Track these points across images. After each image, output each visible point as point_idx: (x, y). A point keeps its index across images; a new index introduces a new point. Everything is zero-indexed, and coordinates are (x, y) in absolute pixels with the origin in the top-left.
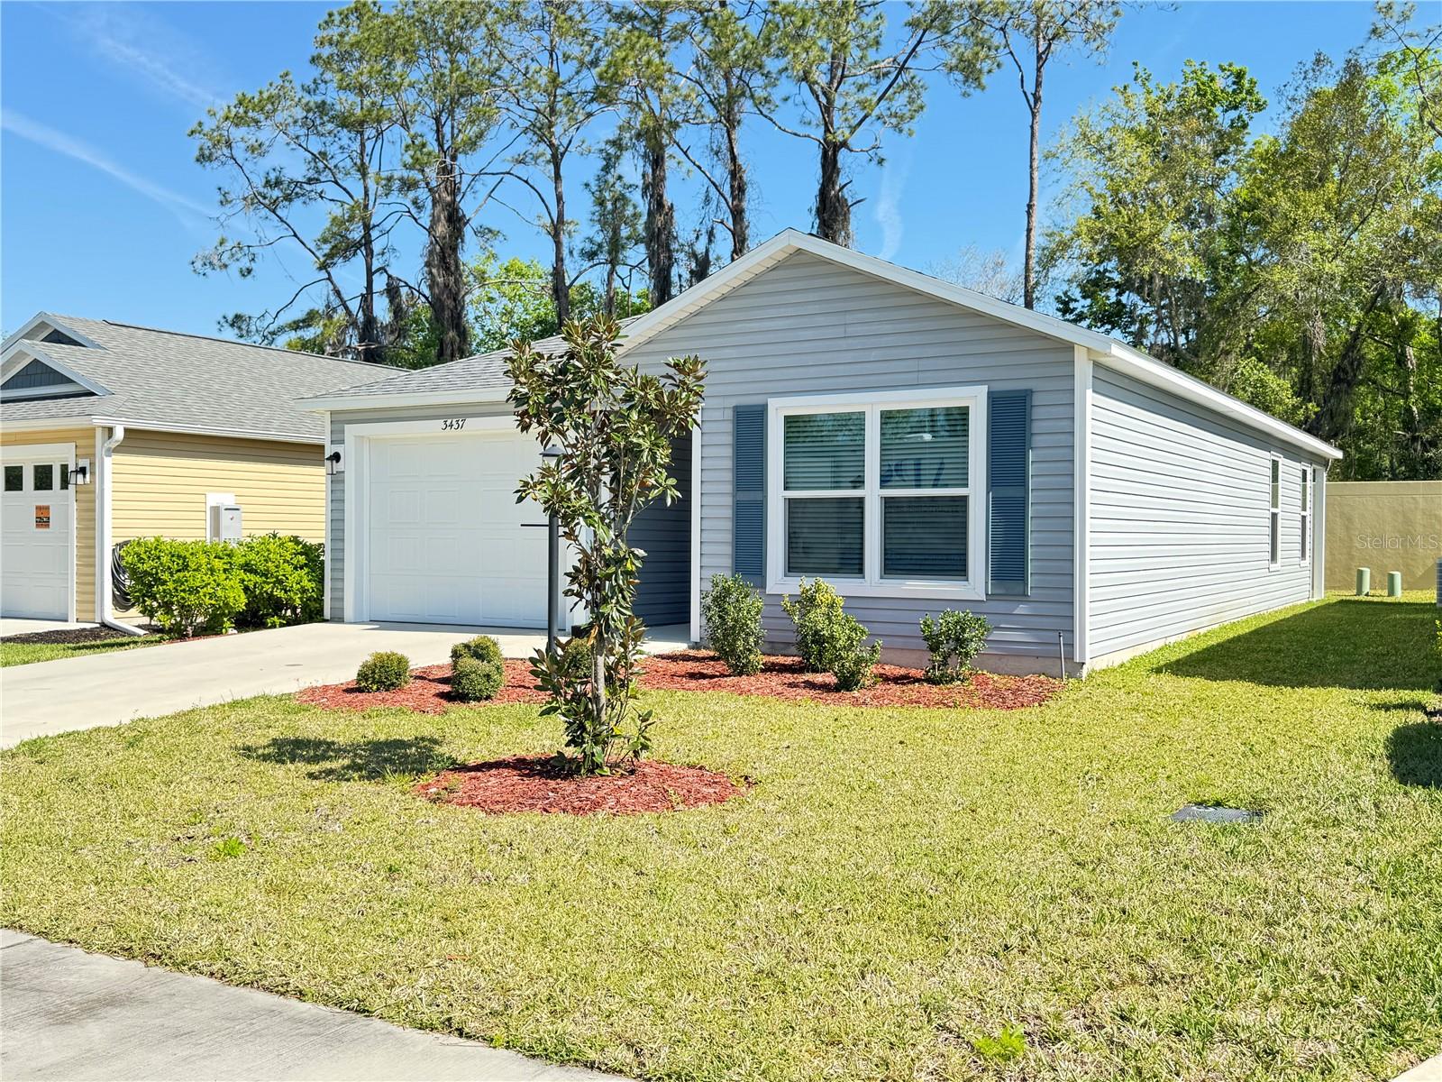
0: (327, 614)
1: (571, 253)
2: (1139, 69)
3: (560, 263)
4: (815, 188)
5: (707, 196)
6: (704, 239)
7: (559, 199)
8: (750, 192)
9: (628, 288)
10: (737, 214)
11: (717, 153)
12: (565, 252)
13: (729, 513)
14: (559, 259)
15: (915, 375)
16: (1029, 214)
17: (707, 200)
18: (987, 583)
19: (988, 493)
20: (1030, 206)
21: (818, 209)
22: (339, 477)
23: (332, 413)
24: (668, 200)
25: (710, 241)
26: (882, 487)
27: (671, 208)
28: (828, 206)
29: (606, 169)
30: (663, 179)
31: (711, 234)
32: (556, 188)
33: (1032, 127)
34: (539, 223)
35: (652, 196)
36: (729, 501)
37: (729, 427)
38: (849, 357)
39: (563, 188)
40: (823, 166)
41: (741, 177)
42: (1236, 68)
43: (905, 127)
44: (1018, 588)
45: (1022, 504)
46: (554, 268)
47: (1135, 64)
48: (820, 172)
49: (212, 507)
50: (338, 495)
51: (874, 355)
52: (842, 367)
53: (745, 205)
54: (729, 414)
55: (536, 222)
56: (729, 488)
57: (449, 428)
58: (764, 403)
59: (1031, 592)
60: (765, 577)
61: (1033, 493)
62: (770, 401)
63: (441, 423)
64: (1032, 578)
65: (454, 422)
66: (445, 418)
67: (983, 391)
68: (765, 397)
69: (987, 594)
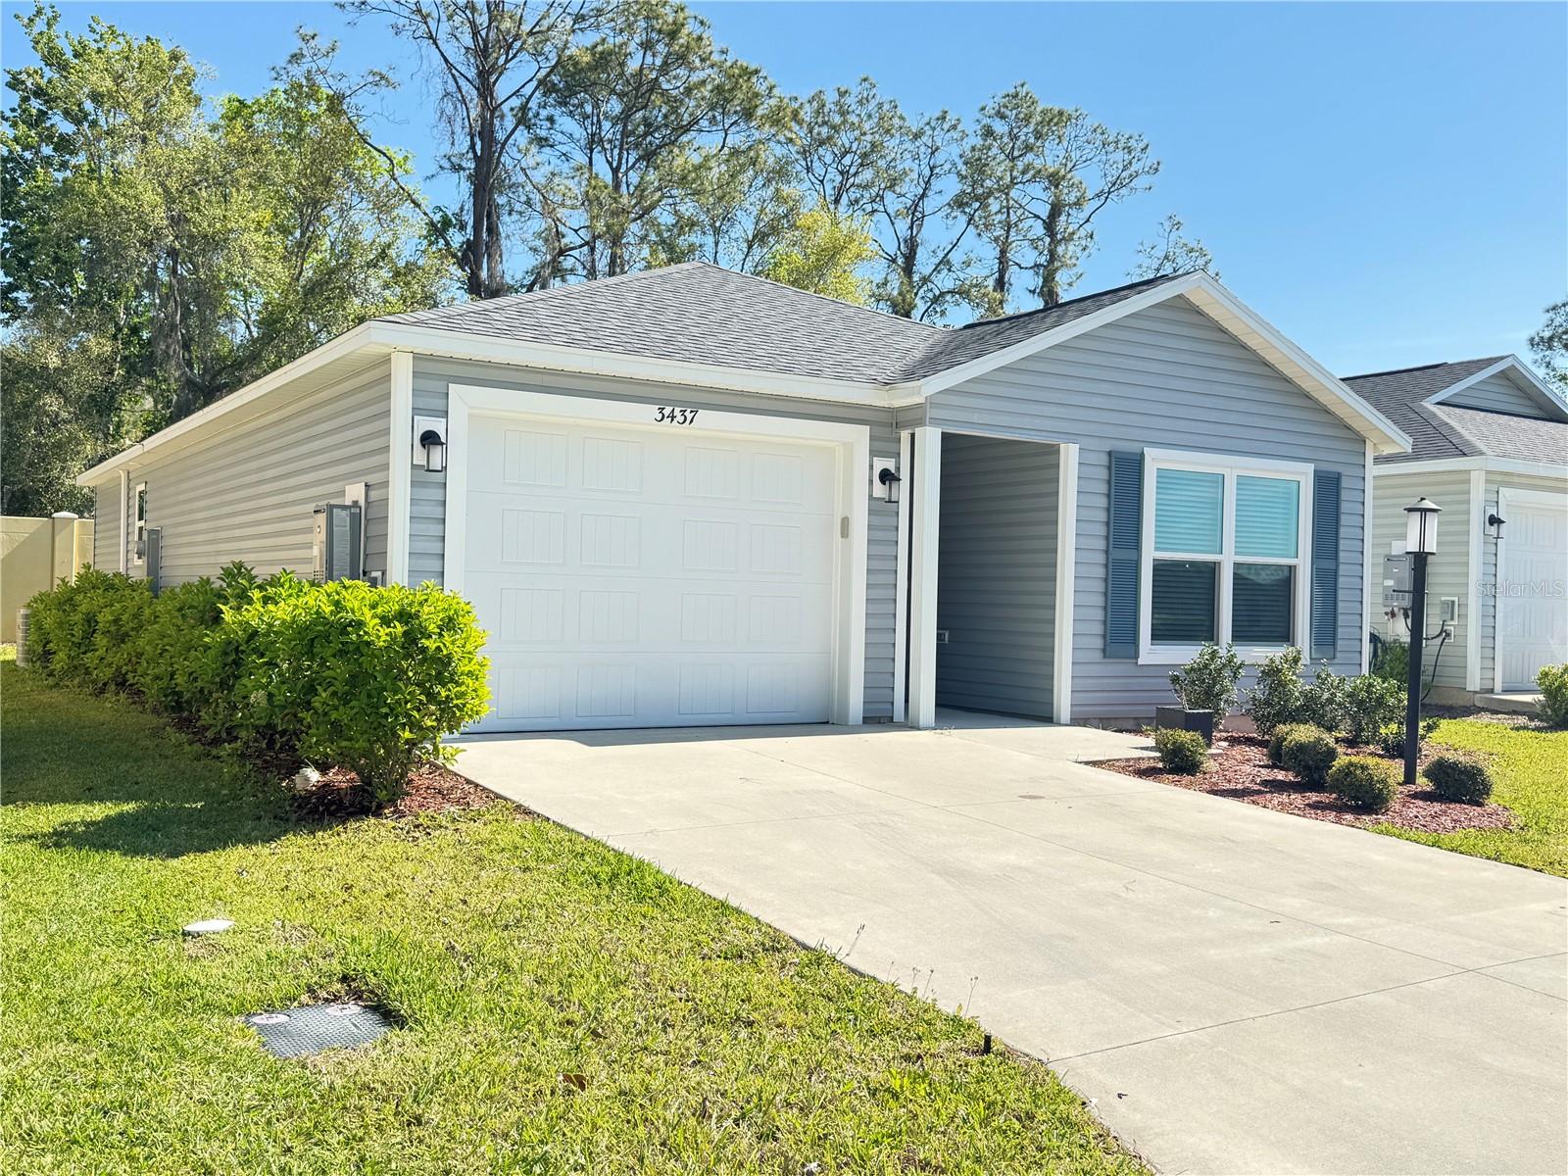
15: (1262, 444)
18: (1311, 648)
19: (1312, 564)
22: (436, 477)
23: (417, 357)
26: (1235, 552)
38: (1213, 416)
44: (1330, 651)
45: (1336, 574)
50: (427, 509)
52: (1206, 426)
56: (1101, 544)
57: (667, 421)
58: (1139, 451)
59: (1338, 655)
60: (1138, 646)
61: (1341, 567)
62: (1146, 450)
63: (653, 410)
64: (1339, 642)
65: (677, 411)
66: (661, 402)
67: (1310, 468)
68: (1142, 445)
69: (1311, 658)
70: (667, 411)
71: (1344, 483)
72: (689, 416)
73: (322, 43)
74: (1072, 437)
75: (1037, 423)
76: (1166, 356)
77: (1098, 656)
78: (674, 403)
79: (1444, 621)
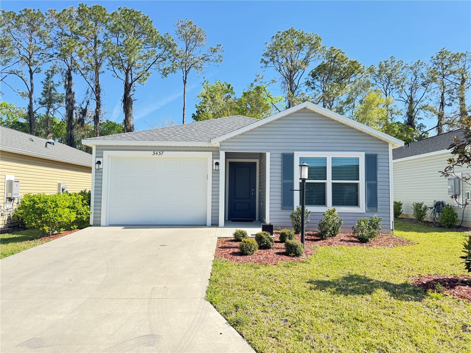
0: (91, 222)
1: (35, 102)
2: (205, 79)
3: (31, 105)
4: (123, 94)
5: (87, 91)
6: (85, 103)
7: (32, 85)
8: (102, 93)
9: (53, 115)
10: (98, 98)
11: (92, 80)
12: (33, 101)
13: (280, 186)
14: (31, 103)
15: (342, 148)
16: (184, 111)
17: (87, 92)
18: (366, 208)
19: (365, 182)
20: (184, 109)
21: (123, 100)
22: (100, 170)
23: (96, 146)
24: (73, 90)
25: (88, 104)
26: (332, 180)
27: (74, 93)
28: (127, 100)
29: (48, 78)
30: (71, 84)
31: (88, 102)
32: (31, 81)
33: (184, 89)
34: (18, 92)
35: (68, 89)
36: (280, 182)
37: (280, 160)
38: (321, 141)
39: (33, 81)
40: (125, 89)
41: (99, 88)
42: (228, 84)
43: (142, 83)
44: (375, 209)
45: (376, 185)
46: (29, 106)
47: (204, 78)
48: (124, 91)
49: (7, 181)
50: (99, 177)
51: (329, 141)
52: (318, 144)
53: (100, 95)
54: (280, 156)
55: (17, 91)
56: (280, 179)
57: (155, 155)
58: (293, 153)
59: (378, 210)
60: (294, 206)
61: (378, 183)
62: (295, 152)
63: (152, 152)
64: (378, 206)
65: (158, 152)
66: (154, 151)
67: (363, 153)
68: (293, 151)
69: (366, 211)
70: (156, 152)
71: (378, 157)
72: (161, 153)
73: (260, 76)
74: (268, 150)
75: (257, 148)
76: (302, 126)
77: (279, 209)
78: (157, 150)
79: (466, 199)
